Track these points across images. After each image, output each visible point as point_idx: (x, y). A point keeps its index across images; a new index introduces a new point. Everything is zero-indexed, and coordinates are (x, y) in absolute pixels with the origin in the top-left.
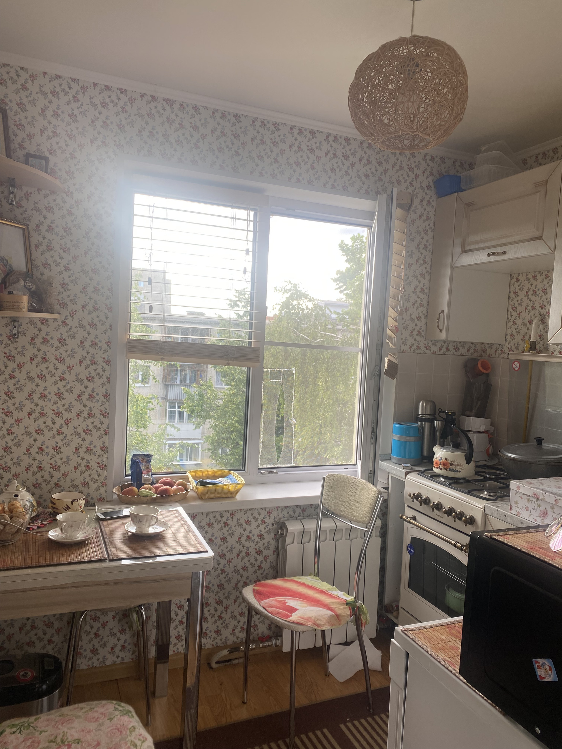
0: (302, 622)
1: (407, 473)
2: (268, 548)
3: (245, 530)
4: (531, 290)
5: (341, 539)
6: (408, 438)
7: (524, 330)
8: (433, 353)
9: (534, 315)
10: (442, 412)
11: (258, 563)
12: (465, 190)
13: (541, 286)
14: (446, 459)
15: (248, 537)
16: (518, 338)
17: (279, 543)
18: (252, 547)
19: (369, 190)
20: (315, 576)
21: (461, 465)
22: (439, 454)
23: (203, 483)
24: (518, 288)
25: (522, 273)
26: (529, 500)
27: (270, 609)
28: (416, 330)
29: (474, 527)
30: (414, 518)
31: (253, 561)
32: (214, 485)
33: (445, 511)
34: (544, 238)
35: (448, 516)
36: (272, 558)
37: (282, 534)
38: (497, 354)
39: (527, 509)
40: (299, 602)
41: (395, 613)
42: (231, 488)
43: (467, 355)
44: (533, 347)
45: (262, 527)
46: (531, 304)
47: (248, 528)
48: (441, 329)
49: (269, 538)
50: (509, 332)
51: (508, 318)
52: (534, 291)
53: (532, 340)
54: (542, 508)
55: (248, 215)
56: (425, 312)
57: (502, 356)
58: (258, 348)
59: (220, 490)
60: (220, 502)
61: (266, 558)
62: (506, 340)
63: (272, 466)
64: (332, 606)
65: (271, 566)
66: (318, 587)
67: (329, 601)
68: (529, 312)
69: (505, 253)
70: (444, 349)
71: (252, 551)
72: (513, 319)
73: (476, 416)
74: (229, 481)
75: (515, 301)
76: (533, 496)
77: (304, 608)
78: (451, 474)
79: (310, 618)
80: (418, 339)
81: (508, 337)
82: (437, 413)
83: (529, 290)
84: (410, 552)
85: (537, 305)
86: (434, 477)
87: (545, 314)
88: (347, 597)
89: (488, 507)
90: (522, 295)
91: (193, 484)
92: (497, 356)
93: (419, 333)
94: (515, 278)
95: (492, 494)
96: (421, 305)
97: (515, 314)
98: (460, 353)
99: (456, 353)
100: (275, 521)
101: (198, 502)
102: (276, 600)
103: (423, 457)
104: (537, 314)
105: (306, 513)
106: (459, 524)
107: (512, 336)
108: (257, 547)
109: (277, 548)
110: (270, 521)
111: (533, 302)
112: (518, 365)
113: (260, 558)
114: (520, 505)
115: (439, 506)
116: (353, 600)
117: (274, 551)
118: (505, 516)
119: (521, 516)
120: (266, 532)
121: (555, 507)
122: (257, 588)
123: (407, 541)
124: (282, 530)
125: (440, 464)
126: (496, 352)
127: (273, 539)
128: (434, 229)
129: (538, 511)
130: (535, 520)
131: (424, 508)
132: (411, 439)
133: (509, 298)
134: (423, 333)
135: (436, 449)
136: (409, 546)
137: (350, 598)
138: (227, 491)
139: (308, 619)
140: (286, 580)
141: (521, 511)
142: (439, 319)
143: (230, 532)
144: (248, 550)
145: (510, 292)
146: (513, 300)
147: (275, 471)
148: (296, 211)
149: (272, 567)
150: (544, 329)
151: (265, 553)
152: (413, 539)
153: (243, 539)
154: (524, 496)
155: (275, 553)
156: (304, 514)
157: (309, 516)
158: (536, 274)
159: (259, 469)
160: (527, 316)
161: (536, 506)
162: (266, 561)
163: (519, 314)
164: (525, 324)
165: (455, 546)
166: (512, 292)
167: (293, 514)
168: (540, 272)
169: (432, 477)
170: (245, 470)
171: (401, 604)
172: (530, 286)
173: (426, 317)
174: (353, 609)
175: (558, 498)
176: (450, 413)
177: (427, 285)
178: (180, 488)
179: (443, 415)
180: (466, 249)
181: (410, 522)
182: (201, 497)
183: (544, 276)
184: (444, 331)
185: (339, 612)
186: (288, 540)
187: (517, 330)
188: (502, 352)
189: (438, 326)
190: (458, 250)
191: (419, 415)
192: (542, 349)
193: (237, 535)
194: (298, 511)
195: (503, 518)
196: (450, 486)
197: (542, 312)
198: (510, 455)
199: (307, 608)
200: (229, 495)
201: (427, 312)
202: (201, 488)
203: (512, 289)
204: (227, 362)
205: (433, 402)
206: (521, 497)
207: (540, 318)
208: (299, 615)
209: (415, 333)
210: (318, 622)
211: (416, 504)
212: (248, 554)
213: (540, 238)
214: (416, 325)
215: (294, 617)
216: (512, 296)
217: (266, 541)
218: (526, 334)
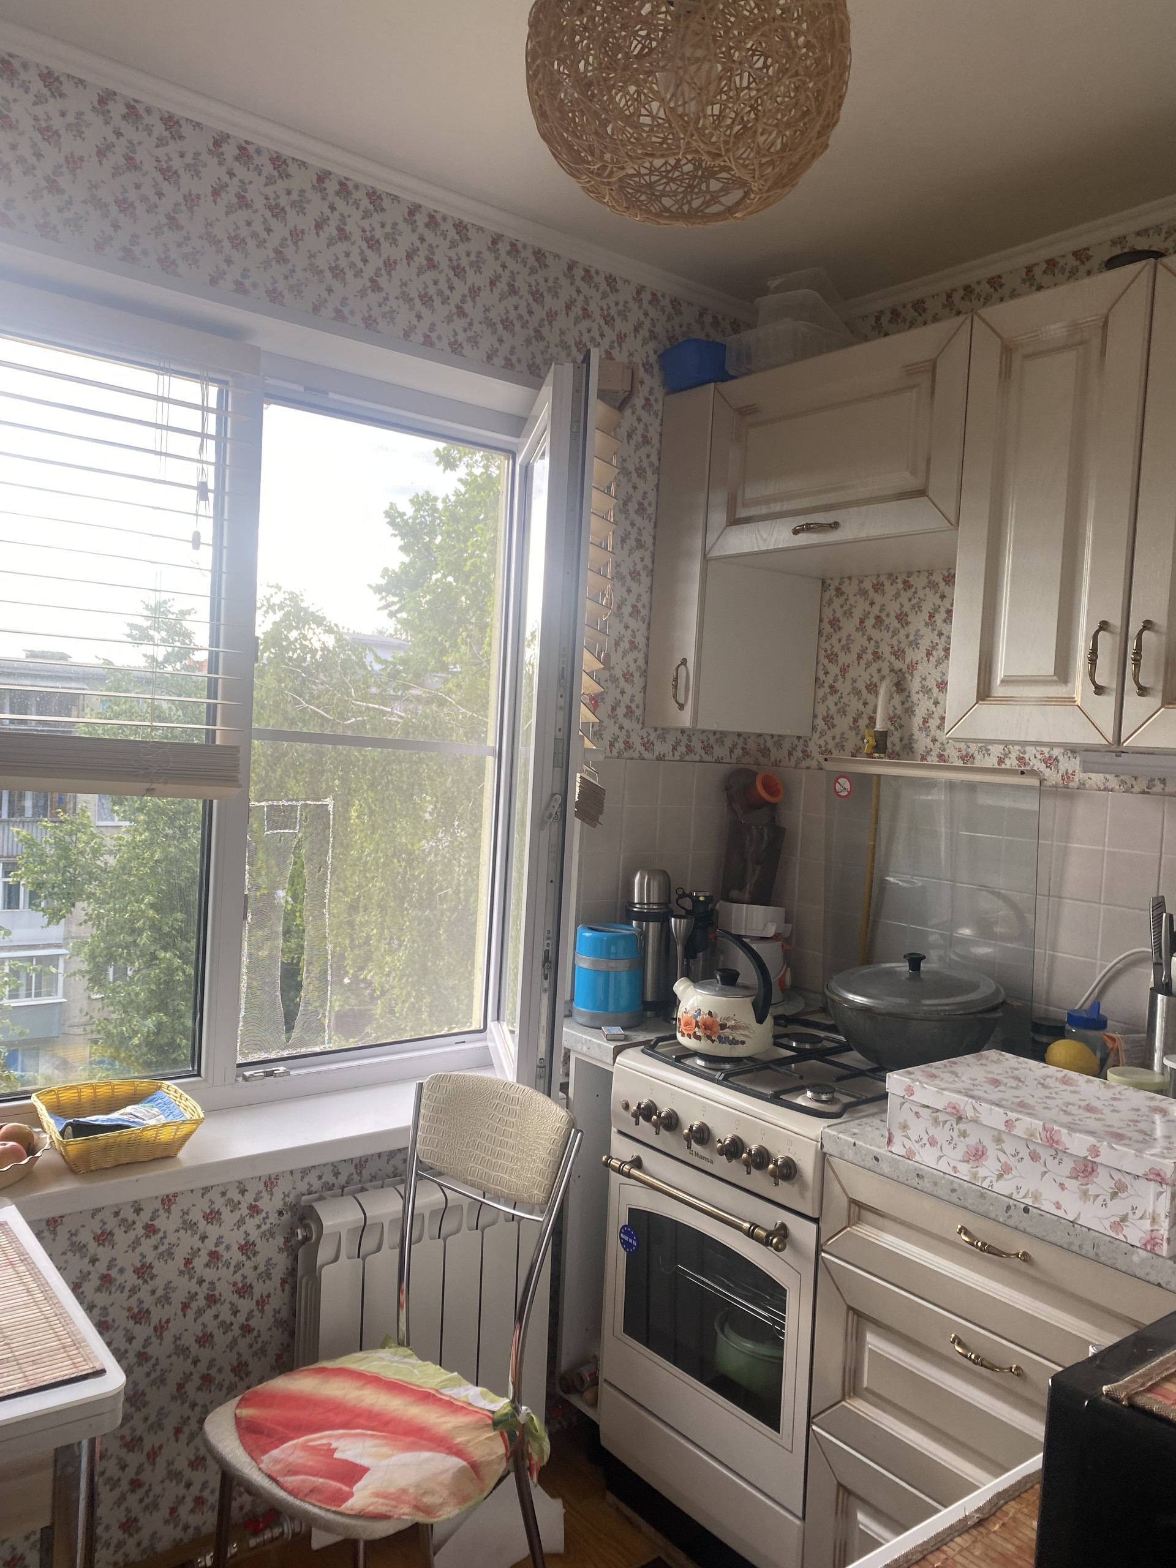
0: (383, 1509)
1: (618, 1051)
2: (269, 1276)
3: (203, 1238)
4: (872, 616)
5: (458, 1231)
6: (612, 964)
7: (855, 705)
8: (660, 758)
9: (879, 671)
10: (683, 895)
11: (241, 1318)
12: (733, 378)
13: (893, 608)
14: (710, 1013)
15: (214, 1256)
16: (843, 724)
17: (296, 1259)
18: (223, 1279)
19: (514, 359)
20: (400, 1344)
21: (745, 1028)
22: (691, 1002)
23: (81, 1130)
24: (839, 614)
25: (850, 578)
26: (936, 1121)
27: (290, 1480)
28: (623, 705)
29: (796, 1186)
30: (637, 1163)
31: (226, 1315)
32: (116, 1133)
33: (721, 1147)
34: (931, 493)
35: (729, 1159)
36: (279, 1300)
37: (306, 1239)
38: (793, 759)
39: (933, 1142)
40: (369, 1442)
41: (588, 1395)
42: (166, 1135)
43: (728, 760)
44: (881, 744)
45: (251, 1224)
46: (871, 647)
47: (213, 1231)
48: (682, 701)
49: (271, 1251)
50: (821, 711)
51: (817, 679)
52: (877, 617)
53: (879, 727)
54: (972, 1140)
55: (205, 395)
56: (641, 662)
57: (804, 764)
58: (236, 749)
59: (133, 1144)
60: (134, 1178)
61: (261, 1303)
62: (814, 728)
63: (273, 1056)
64: (459, 1440)
65: (276, 1320)
66: (413, 1380)
67: (449, 1426)
68: (868, 665)
69: (835, 526)
70: (682, 749)
71: (224, 1290)
72: (829, 680)
73: (755, 901)
74: (156, 1110)
75: (834, 641)
76: (949, 1110)
77: (385, 1462)
78: (724, 1050)
79: (404, 1491)
80: (627, 723)
81: (820, 722)
82: (674, 897)
83: (866, 615)
84: (626, 1245)
85: (885, 650)
86: (680, 1059)
87: (905, 669)
88: (492, 1401)
89: (830, 1136)
90: (849, 626)
91: (51, 1128)
92: (793, 763)
93: (629, 710)
94: (832, 588)
95: (824, 1097)
96: (633, 646)
97: (834, 670)
98: (715, 757)
99: (706, 758)
100: (285, 1204)
101: (69, 1185)
102: (305, 1447)
103: (646, 1005)
104: (886, 671)
105: (366, 1174)
106: (759, 1180)
107: (828, 719)
108: (238, 1277)
109: (293, 1272)
110: (271, 1205)
111: (877, 642)
112: (847, 786)
113: (246, 1305)
114: (913, 1133)
115: (702, 1135)
116: (509, 1409)
117: (284, 1281)
118: (877, 1159)
119: (917, 1158)
120: (263, 1235)
121: (1004, 1137)
122: (246, 1412)
123: (618, 1218)
124: (307, 1227)
125: (697, 1025)
126: (790, 754)
127: (280, 1250)
128: (658, 468)
129: (962, 1149)
130: (955, 1168)
131: (665, 1139)
132: (622, 965)
133: (820, 633)
134: (638, 712)
135: (682, 988)
136: (624, 1230)
137: (500, 1404)
138: (153, 1145)
139: (398, 1497)
140: (323, 1370)
141: (916, 1147)
142: (676, 680)
143: (162, 1249)
144: (214, 1289)
145: (821, 620)
146: (829, 637)
147: (282, 1069)
148: (331, 395)
149: (279, 1323)
150: (903, 703)
151: (259, 1289)
152: (631, 1211)
153: (199, 1263)
154: (922, 1111)
155: (287, 1287)
156: (360, 1174)
157: (373, 1178)
158: (882, 579)
159: (240, 1066)
160: (861, 674)
161: (955, 1134)
162: (262, 1311)
163: (844, 670)
164: (857, 692)
165: (750, 1234)
166: (826, 620)
167: (332, 1180)
168: (890, 575)
169: (679, 1059)
170: (199, 1075)
171: (605, 1373)
172: (868, 608)
173: (644, 673)
174: (512, 1435)
175: (1013, 1115)
176: (702, 899)
177: (645, 599)
178: (12, 1148)
179: (688, 903)
180: (737, 516)
181: (629, 1175)
182: (75, 1167)
183: (900, 586)
184: (689, 707)
185: (478, 1454)
186: (324, 1253)
187: (839, 706)
188: (806, 755)
189: (675, 696)
190: (718, 517)
191: (633, 904)
192: (897, 748)
193: (181, 1254)
194: (346, 1171)
195: (870, 1163)
196: (726, 1081)
197: (898, 665)
198: (851, 997)
199: (393, 1460)
200: (159, 1154)
201: (647, 662)
202: (76, 1145)
203: (828, 614)
204: (147, 785)
205: (664, 873)
206: (917, 1113)
207: (895, 680)
208: (372, 1489)
209: (621, 711)
210: (428, 1500)
211: (645, 1129)
212: (212, 1300)
213: (922, 493)
214: (623, 692)
215: (361, 1497)
216: (827, 628)
217: (261, 1260)
218: (860, 715)
